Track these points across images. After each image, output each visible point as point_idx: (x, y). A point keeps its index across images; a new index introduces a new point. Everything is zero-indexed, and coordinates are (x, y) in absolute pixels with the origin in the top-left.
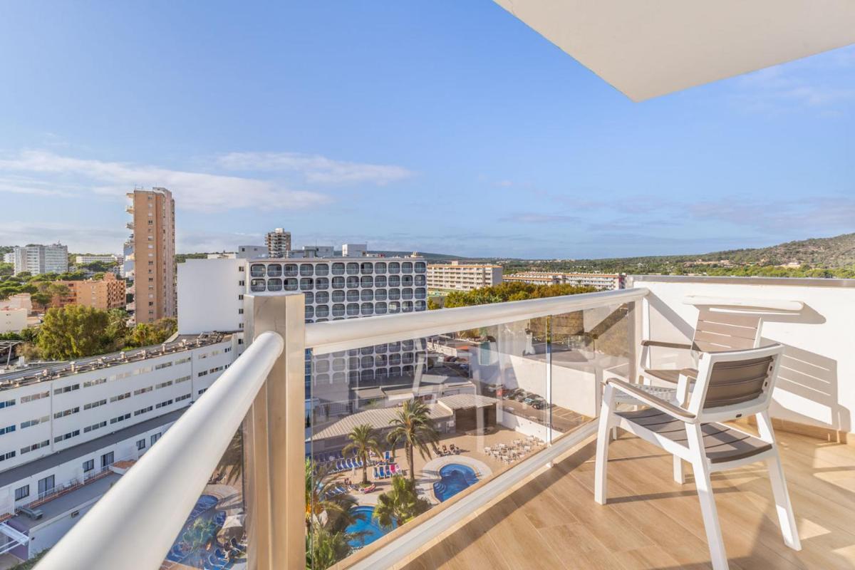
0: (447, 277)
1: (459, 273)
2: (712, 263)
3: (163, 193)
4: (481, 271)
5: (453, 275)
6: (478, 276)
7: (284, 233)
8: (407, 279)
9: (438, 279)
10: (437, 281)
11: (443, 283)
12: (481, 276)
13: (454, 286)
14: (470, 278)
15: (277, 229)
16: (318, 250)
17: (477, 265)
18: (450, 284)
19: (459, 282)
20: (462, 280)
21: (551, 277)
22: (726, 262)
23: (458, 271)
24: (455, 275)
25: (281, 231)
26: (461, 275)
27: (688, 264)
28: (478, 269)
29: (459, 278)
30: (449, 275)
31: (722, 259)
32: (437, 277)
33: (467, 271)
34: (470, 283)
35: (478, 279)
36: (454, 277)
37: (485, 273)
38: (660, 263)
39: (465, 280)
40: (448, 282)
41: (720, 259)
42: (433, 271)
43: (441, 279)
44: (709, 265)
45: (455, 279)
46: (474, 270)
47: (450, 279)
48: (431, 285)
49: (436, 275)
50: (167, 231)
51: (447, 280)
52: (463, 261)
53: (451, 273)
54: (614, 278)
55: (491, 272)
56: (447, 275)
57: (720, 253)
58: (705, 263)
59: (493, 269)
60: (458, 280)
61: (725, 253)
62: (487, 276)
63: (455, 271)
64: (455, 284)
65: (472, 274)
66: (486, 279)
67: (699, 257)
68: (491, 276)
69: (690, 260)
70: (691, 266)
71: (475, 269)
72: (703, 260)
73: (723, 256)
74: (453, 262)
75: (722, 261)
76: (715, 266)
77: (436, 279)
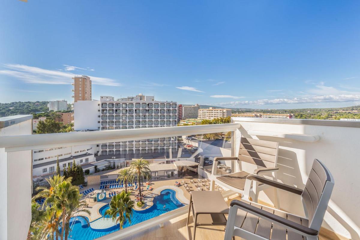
0: (207, 114)
1: (213, 113)
2: (348, 111)
3: (86, 77)
4: (221, 112)
5: (210, 113)
6: (220, 114)
7: (142, 95)
8: (169, 110)
9: (204, 115)
10: (203, 116)
11: (206, 117)
12: (221, 114)
13: (210, 118)
14: (217, 115)
15: (140, 94)
16: (133, 98)
17: (220, 109)
18: (208, 117)
19: (212, 116)
20: (213, 116)
21: (254, 115)
22: (356, 111)
23: (212, 112)
24: (211, 113)
25: (141, 95)
26: (213, 114)
27: (335, 112)
28: (220, 111)
29: (212, 114)
30: (208, 113)
31: (353, 110)
32: (203, 114)
33: (216, 112)
34: (217, 117)
35: (220, 115)
36: (210, 114)
37: (223, 113)
38: (319, 111)
39: (215, 116)
40: (208, 116)
41: (353, 109)
42: (202, 111)
43: (205, 115)
44: (346, 112)
45: (211, 115)
46: (219, 112)
47: (208, 115)
48: (201, 117)
49: (203, 113)
50: (87, 93)
51: (207, 115)
52: (214, 108)
53: (209, 112)
54: (287, 116)
55: (226, 112)
56: (207, 113)
57: (353, 107)
58: (344, 112)
59: (227, 111)
60: (212, 115)
61: (356, 107)
62: (224, 114)
63: (211, 111)
64: (210, 117)
65: (218, 113)
66: (224, 115)
67: (341, 109)
68: (226, 114)
69: (336, 110)
70: (336, 113)
71: (219, 110)
72: (343, 110)
73: (354, 109)
74: (210, 108)
75: (354, 111)
76: (349, 113)
77: (203, 115)
